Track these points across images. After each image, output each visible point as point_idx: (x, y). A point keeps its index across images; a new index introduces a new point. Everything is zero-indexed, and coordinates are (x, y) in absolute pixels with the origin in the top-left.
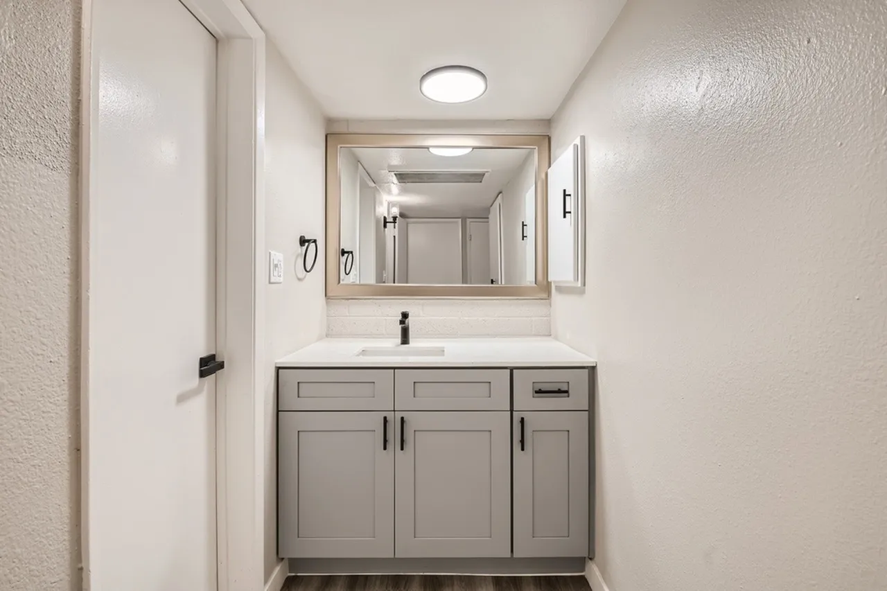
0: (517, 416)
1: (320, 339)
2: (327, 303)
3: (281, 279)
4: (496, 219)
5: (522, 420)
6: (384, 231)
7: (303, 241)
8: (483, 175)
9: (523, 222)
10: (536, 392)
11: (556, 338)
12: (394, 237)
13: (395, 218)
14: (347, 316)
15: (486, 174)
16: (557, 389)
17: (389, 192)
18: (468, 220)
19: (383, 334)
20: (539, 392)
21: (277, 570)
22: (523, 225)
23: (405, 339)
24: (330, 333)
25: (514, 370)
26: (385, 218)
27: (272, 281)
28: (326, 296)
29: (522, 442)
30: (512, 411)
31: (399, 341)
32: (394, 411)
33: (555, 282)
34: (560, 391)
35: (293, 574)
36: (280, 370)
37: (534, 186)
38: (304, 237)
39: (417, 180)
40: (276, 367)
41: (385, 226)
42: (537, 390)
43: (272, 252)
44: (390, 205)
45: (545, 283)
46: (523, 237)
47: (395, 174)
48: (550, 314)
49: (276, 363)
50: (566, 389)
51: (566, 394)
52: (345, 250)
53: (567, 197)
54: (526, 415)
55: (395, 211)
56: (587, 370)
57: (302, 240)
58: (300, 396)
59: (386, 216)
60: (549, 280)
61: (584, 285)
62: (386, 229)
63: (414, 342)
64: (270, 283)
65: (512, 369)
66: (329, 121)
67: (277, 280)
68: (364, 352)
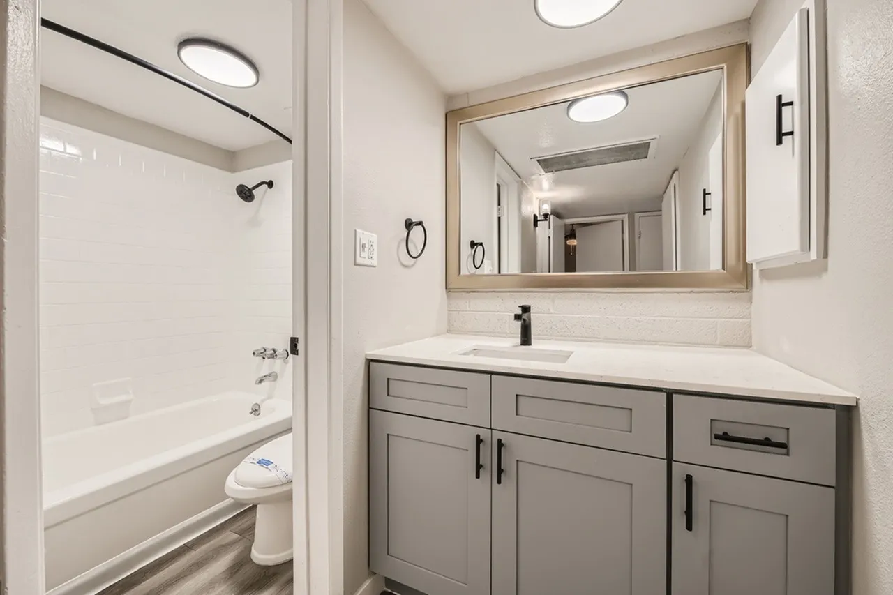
0: (679, 472)
1: (437, 334)
2: (448, 297)
3: (374, 263)
4: (670, 207)
5: (689, 480)
6: (535, 230)
7: (409, 225)
8: (646, 146)
9: (704, 190)
10: (717, 437)
11: (763, 352)
12: (549, 237)
13: (546, 216)
14: (466, 311)
15: (652, 141)
16: (762, 438)
17: (541, 189)
18: (637, 215)
19: (506, 333)
20: (724, 437)
21: (367, 583)
22: (705, 194)
23: (526, 339)
24: (452, 329)
25: (674, 395)
26: (535, 217)
27: (359, 261)
28: (446, 288)
29: (689, 513)
30: (670, 459)
31: (519, 341)
32: (491, 429)
33: (759, 263)
34: (767, 442)
35: (390, 591)
36: (371, 363)
37: (721, 133)
38: (410, 220)
39: (566, 166)
40: (367, 359)
41: (536, 225)
42: (721, 433)
43: (357, 230)
44: (542, 202)
45: (741, 268)
46: (705, 210)
47: (538, 161)
48: (750, 314)
49: (366, 355)
50: (784, 441)
51: (784, 451)
52: (475, 242)
53: (784, 108)
54: (696, 473)
55: (547, 208)
56: (833, 412)
57: (408, 222)
58: (390, 394)
59: (538, 215)
60: (748, 260)
61: (826, 255)
62: (537, 228)
63: (536, 344)
64: (356, 264)
65: (670, 394)
66: (450, 98)
67: (367, 262)
68: (476, 351)
